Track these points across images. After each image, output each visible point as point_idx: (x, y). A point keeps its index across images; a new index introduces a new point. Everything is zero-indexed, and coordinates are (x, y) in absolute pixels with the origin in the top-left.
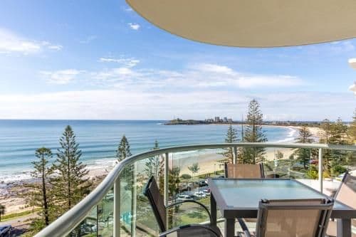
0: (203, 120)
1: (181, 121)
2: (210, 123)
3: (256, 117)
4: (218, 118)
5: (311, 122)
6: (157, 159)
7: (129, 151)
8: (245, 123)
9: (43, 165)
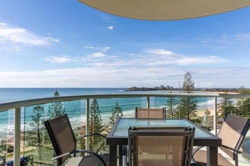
0: (152, 87)
1: (136, 88)
2: (157, 90)
3: (190, 85)
4: (163, 86)
5: (231, 89)
6: (118, 115)
7: (98, 109)
8: (182, 90)
9: (38, 118)
